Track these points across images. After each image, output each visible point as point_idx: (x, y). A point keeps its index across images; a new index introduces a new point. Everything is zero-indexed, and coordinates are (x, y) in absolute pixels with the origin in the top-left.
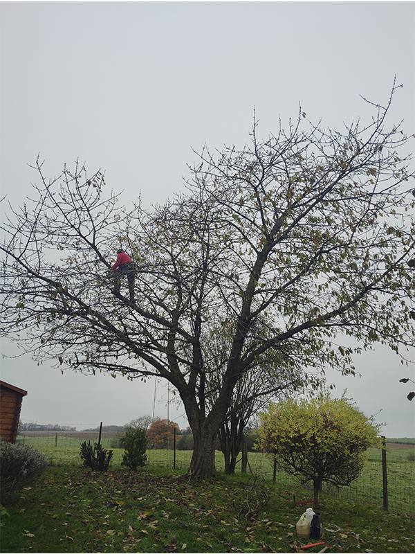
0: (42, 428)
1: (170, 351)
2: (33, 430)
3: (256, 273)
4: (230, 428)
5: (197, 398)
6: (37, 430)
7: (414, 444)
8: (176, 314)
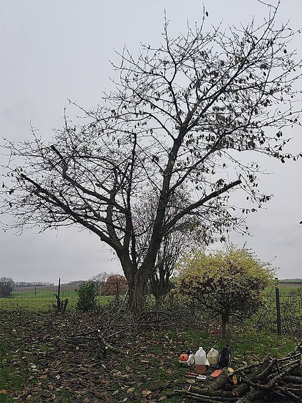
0: (29, 285)
1: (108, 221)
2: (22, 286)
3: (173, 155)
4: (159, 278)
5: (130, 256)
6: (26, 286)
7: (300, 283)
8: (113, 193)
